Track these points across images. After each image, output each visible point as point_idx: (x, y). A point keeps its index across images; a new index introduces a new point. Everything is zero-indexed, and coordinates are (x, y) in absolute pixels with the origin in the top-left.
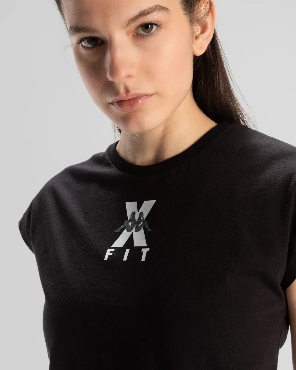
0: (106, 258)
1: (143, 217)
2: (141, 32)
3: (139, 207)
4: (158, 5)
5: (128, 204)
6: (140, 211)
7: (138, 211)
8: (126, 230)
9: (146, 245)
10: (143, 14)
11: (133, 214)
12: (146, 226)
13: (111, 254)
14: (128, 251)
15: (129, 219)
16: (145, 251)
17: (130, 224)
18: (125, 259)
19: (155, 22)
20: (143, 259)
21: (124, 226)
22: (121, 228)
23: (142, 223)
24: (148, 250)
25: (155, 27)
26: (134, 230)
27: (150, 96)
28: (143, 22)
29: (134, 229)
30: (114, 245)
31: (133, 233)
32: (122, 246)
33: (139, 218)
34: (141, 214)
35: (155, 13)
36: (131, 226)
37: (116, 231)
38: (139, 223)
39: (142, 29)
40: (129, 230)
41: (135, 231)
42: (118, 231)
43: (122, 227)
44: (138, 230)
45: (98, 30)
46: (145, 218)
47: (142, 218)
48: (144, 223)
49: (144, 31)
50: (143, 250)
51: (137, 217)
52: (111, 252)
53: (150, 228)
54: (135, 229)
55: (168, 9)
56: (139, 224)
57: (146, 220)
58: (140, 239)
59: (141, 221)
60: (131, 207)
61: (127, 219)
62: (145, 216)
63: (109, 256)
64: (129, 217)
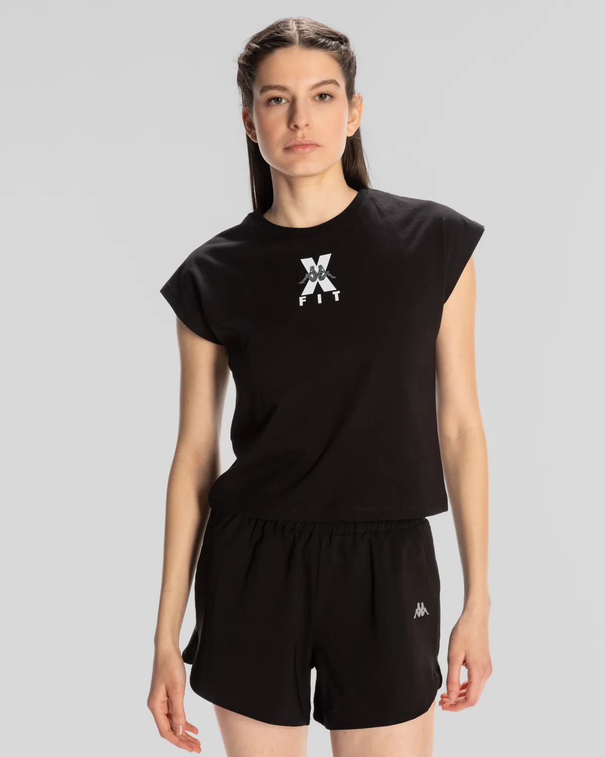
0: (301, 304)
3: (316, 262)
5: (304, 261)
6: (319, 264)
7: (316, 265)
8: (309, 281)
9: (335, 289)
11: (312, 268)
12: (330, 275)
13: (305, 301)
14: (319, 296)
15: (309, 273)
16: (336, 294)
17: (312, 276)
18: (320, 301)
19: (330, 94)
20: (337, 299)
21: (307, 278)
23: (324, 274)
24: (339, 292)
25: (328, 97)
26: (318, 280)
27: (318, 146)
30: (305, 293)
31: (318, 282)
32: (312, 293)
33: (319, 270)
34: (320, 267)
36: (314, 277)
37: (300, 283)
38: (321, 274)
39: (318, 97)
40: (313, 280)
41: (320, 280)
42: (302, 282)
43: (305, 279)
44: (322, 279)
46: (325, 269)
47: (322, 270)
48: (327, 273)
49: (321, 99)
50: (334, 293)
51: (317, 269)
52: (303, 299)
57: (327, 270)
58: (327, 285)
59: (323, 272)
60: (308, 263)
61: (307, 273)
62: (325, 268)
63: (304, 302)
64: (309, 271)
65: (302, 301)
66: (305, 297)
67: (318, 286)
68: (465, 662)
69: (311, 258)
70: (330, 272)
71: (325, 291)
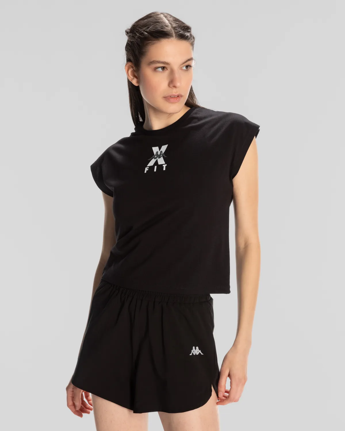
0: (145, 172)
6: (161, 151)
8: (154, 158)
9: (165, 163)
11: (157, 152)
12: (164, 156)
13: (148, 170)
14: (156, 167)
16: (165, 166)
17: (156, 156)
18: (155, 170)
20: (164, 169)
23: (162, 155)
24: (166, 165)
26: (158, 158)
30: (149, 165)
32: (152, 165)
34: (161, 152)
38: (161, 155)
39: (185, 67)
43: (152, 158)
44: (160, 157)
50: (163, 165)
51: (159, 153)
52: (147, 169)
58: (161, 161)
59: (161, 154)
60: (155, 149)
62: (163, 152)
63: (147, 171)
64: (155, 154)
65: (146, 169)
66: (148, 168)
68: (229, 375)
69: (158, 147)
71: (159, 164)
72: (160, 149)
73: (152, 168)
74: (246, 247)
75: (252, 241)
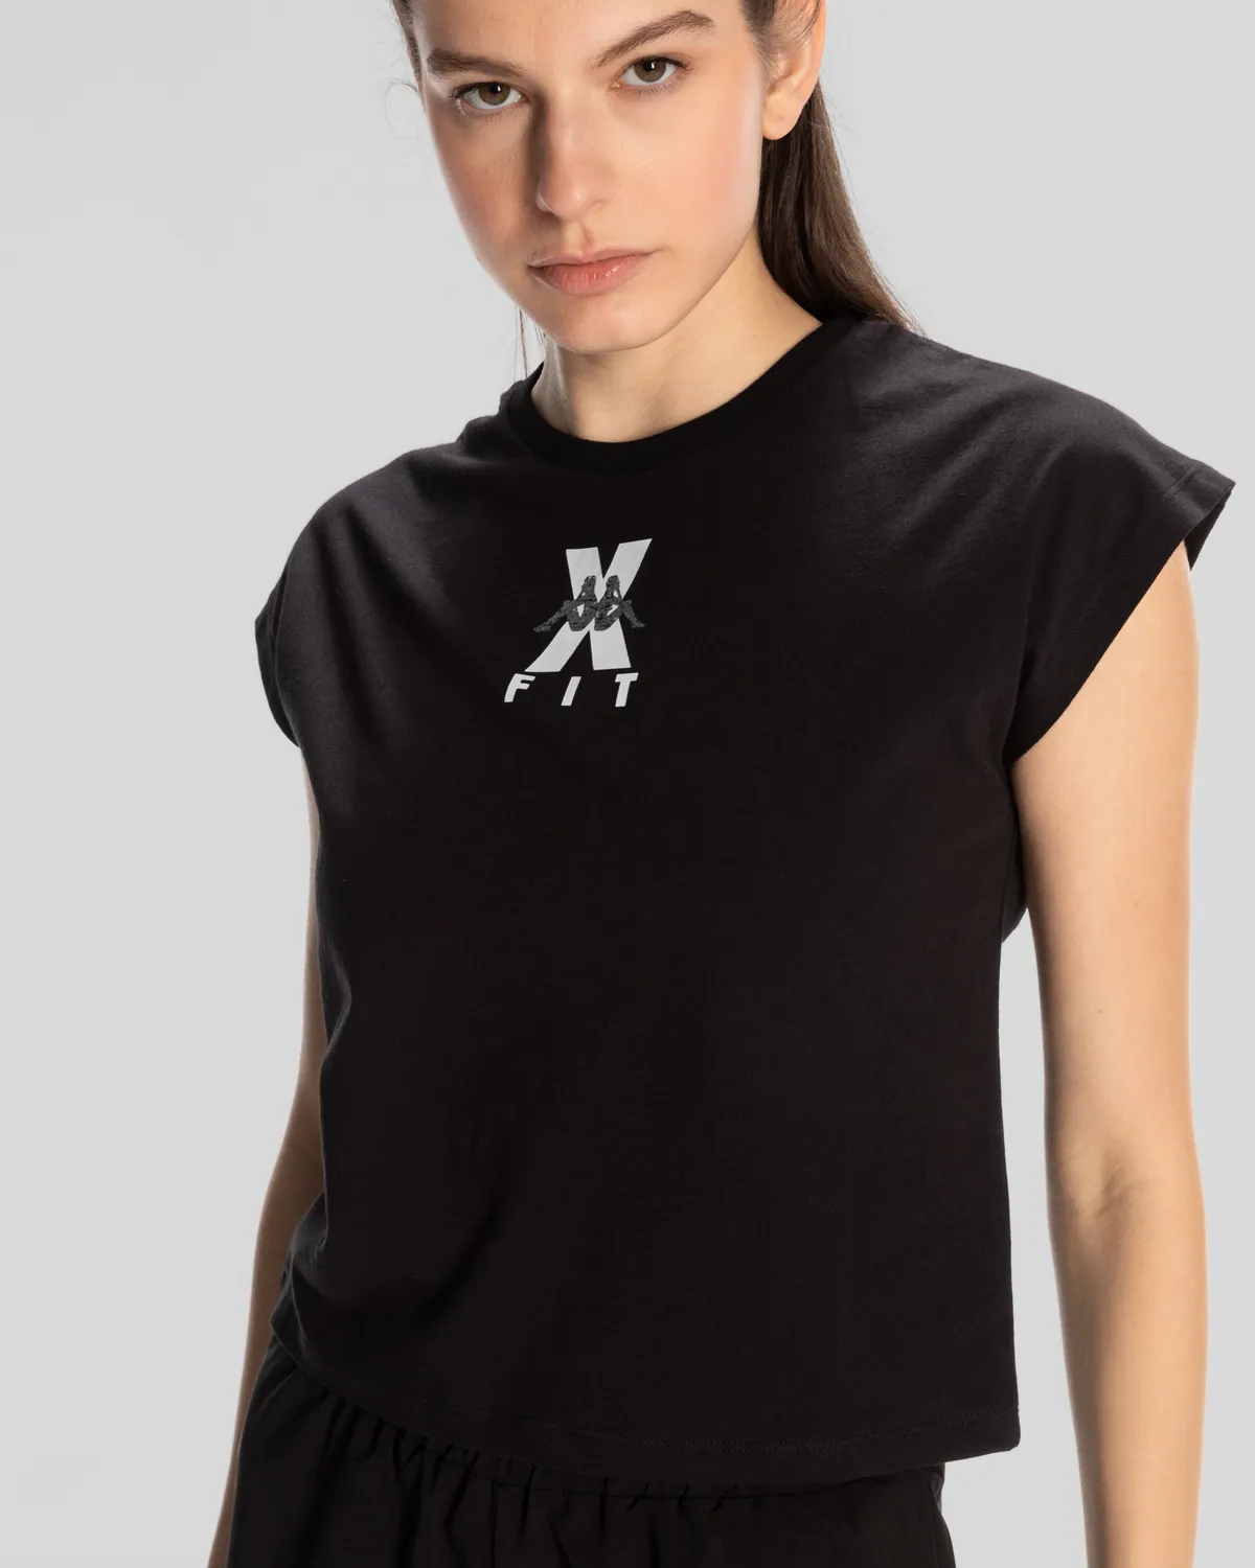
0: (509, 697)
1: (618, 591)
2: (632, 78)
4: (686, 12)
5: (573, 555)
6: (610, 572)
7: (604, 573)
8: (566, 625)
9: (628, 666)
10: (644, 35)
11: (590, 582)
12: (630, 615)
13: (526, 686)
14: (575, 682)
15: (575, 598)
16: (625, 681)
17: (581, 609)
18: (567, 700)
19: (673, 58)
20: (621, 700)
21: (562, 615)
22: (554, 622)
23: (615, 607)
24: (634, 677)
25: (670, 70)
26: (591, 625)
27: (646, 255)
28: (642, 56)
29: (593, 623)
30: (536, 667)
31: (588, 635)
32: (559, 670)
33: (607, 592)
34: (613, 583)
35: (677, 32)
36: (584, 615)
37: (537, 630)
38: (608, 607)
39: (636, 72)
40: (576, 627)
41: (596, 629)
42: (544, 628)
43: (554, 619)
44: (603, 624)
45: (518, 71)
46: (623, 594)
47: (615, 594)
48: (623, 607)
49: (642, 78)
50: (619, 678)
51: (600, 591)
52: (523, 682)
53: (640, 618)
54: (597, 623)
55: (709, 20)
56: (607, 611)
57: (626, 597)
58: (610, 650)
59: (613, 600)
60: (581, 563)
61: (571, 597)
62: (624, 588)
63: (519, 692)
64: (577, 591)
65: (517, 683)
66: (532, 678)
67: (584, 648)
70: (633, 606)
71: (597, 666)
72: (605, 563)
73: (551, 684)
74: (1117, 1200)
75: (1154, 1164)
